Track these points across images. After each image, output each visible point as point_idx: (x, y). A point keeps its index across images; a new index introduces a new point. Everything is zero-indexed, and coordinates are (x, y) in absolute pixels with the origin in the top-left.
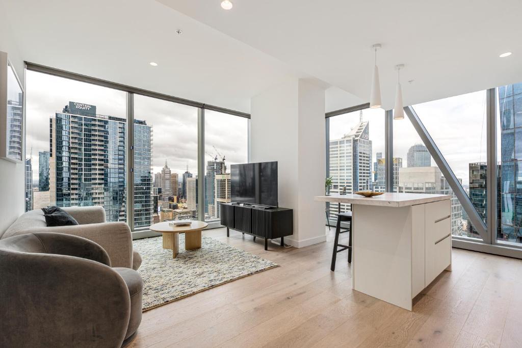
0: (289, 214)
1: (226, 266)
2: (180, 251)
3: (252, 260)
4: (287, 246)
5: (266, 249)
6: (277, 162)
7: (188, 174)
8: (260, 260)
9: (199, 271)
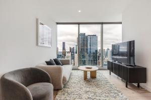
0: (144, 70)
1: (100, 91)
2: (88, 77)
3: (116, 92)
4: (142, 88)
5: (127, 87)
6: (134, 41)
7: (108, 49)
8: (120, 94)
9: (88, 89)
